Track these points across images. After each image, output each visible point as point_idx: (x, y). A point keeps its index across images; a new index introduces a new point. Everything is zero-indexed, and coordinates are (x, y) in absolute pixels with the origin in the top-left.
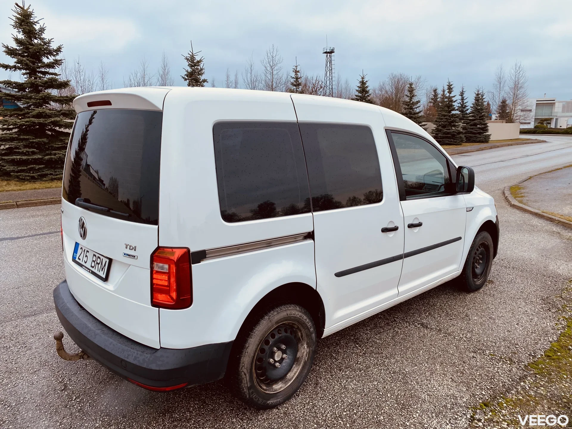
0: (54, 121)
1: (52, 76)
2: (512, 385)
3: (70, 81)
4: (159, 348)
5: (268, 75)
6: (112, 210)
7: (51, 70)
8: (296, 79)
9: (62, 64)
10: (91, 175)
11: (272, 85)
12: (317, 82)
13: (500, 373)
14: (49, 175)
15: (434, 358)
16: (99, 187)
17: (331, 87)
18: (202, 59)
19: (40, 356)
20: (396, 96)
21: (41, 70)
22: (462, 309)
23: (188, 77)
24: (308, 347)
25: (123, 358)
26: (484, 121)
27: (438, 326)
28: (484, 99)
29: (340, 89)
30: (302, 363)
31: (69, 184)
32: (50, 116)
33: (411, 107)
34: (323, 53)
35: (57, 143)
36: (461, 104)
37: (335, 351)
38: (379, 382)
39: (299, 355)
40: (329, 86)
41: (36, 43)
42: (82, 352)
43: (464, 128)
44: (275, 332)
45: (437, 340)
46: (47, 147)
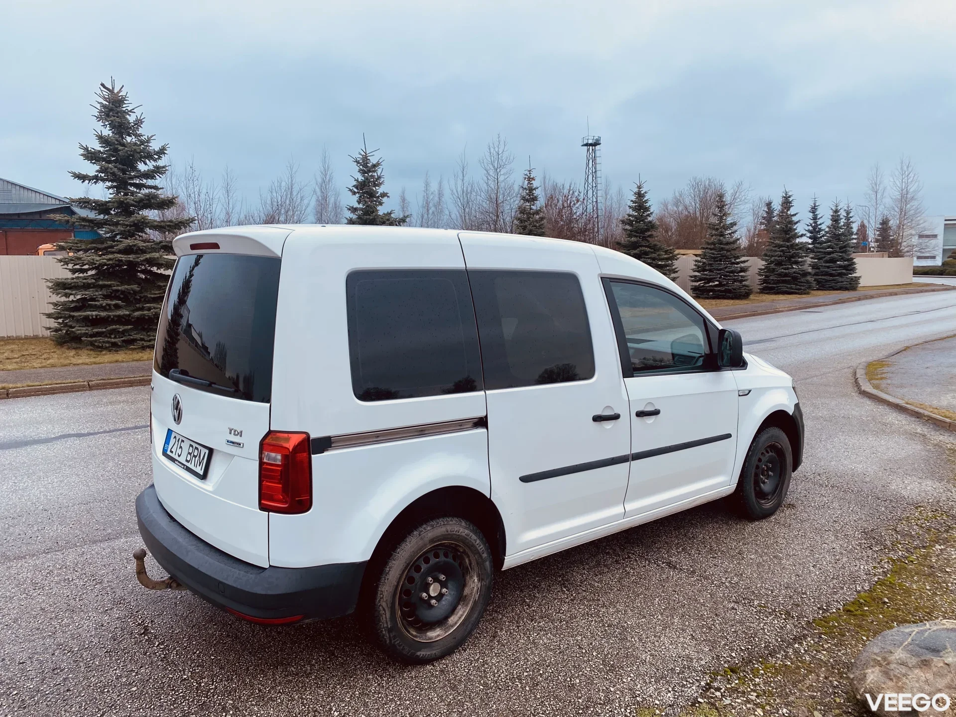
0: (150, 258)
1: (150, 190)
2: (780, 646)
3: (176, 197)
4: (267, 566)
5: (490, 182)
6: (215, 384)
7: (150, 182)
8: (529, 190)
9: (167, 172)
10: (193, 339)
11: (497, 199)
12: (571, 192)
13: (766, 630)
14: (139, 340)
15: (674, 608)
16: (202, 357)
17: (595, 200)
18: (380, 161)
19: (114, 592)
20: (702, 214)
21: (135, 181)
22: (735, 544)
23: (357, 189)
24: (479, 580)
25: (221, 580)
26: (849, 255)
27: (691, 566)
28: (851, 217)
29: (608, 203)
30: (471, 602)
31: (162, 353)
32: (143, 251)
33: (721, 232)
34: (582, 146)
35: (152, 292)
36: (812, 227)
37: (530, 595)
38: (584, 637)
39: (467, 591)
40: (591, 199)
41: (129, 141)
42: (170, 578)
43: (814, 266)
44: (431, 556)
45: (685, 585)
46: (139, 297)
